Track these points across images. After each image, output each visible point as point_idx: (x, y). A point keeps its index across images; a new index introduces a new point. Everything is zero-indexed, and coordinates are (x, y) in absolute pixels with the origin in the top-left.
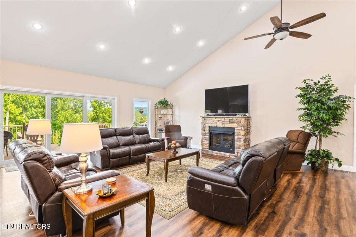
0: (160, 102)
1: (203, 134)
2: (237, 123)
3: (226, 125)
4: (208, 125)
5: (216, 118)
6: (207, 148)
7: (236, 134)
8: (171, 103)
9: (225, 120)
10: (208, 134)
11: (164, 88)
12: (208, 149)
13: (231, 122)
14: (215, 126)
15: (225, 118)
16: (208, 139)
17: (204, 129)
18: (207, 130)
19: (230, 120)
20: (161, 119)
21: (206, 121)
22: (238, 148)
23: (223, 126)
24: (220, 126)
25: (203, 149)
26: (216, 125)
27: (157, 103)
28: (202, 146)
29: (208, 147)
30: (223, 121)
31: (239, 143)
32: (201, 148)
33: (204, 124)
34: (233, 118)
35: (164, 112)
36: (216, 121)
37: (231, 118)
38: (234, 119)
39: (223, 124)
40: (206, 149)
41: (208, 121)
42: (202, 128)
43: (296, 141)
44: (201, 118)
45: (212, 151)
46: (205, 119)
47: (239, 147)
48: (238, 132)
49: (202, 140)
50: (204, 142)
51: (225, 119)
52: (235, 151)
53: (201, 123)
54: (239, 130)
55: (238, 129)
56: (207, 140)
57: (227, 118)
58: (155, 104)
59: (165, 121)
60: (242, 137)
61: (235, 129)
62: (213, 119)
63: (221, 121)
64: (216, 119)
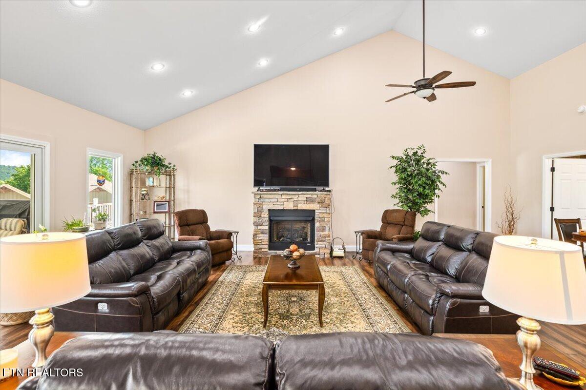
0: (145, 160)
1: (257, 224)
2: (319, 203)
3: (301, 207)
4: (266, 208)
5: (282, 195)
6: (265, 247)
7: (317, 218)
8: (170, 164)
9: (300, 199)
10: (268, 223)
11: (145, 130)
12: (267, 250)
13: (308, 200)
14: (281, 208)
15: (298, 194)
16: (268, 232)
17: (258, 214)
18: (265, 215)
19: (306, 198)
20: (147, 197)
21: (262, 200)
22: (321, 241)
23: (295, 208)
24: (289, 209)
25: (257, 251)
26: (282, 206)
27: (137, 162)
28: (255, 244)
29: (267, 246)
30: (295, 199)
31: (322, 233)
32: (253, 249)
33: (258, 205)
34: (312, 194)
35: (153, 182)
36: (283, 200)
37: (309, 194)
38: (315, 196)
39: (296, 205)
40: (263, 250)
41: (267, 200)
42: (254, 213)
43: (402, 223)
44: (253, 194)
45: (275, 251)
46: (260, 198)
47: (322, 239)
48: (321, 216)
49: (255, 235)
50: (260, 238)
51: (300, 196)
52: (316, 246)
53: (253, 204)
54: (323, 213)
55: (320, 211)
56: (266, 234)
57: (302, 195)
58: (133, 165)
59: (155, 202)
60: (327, 224)
61: (316, 211)
62: (277, 196)
63: (292, 200)
64: (283, 197)
